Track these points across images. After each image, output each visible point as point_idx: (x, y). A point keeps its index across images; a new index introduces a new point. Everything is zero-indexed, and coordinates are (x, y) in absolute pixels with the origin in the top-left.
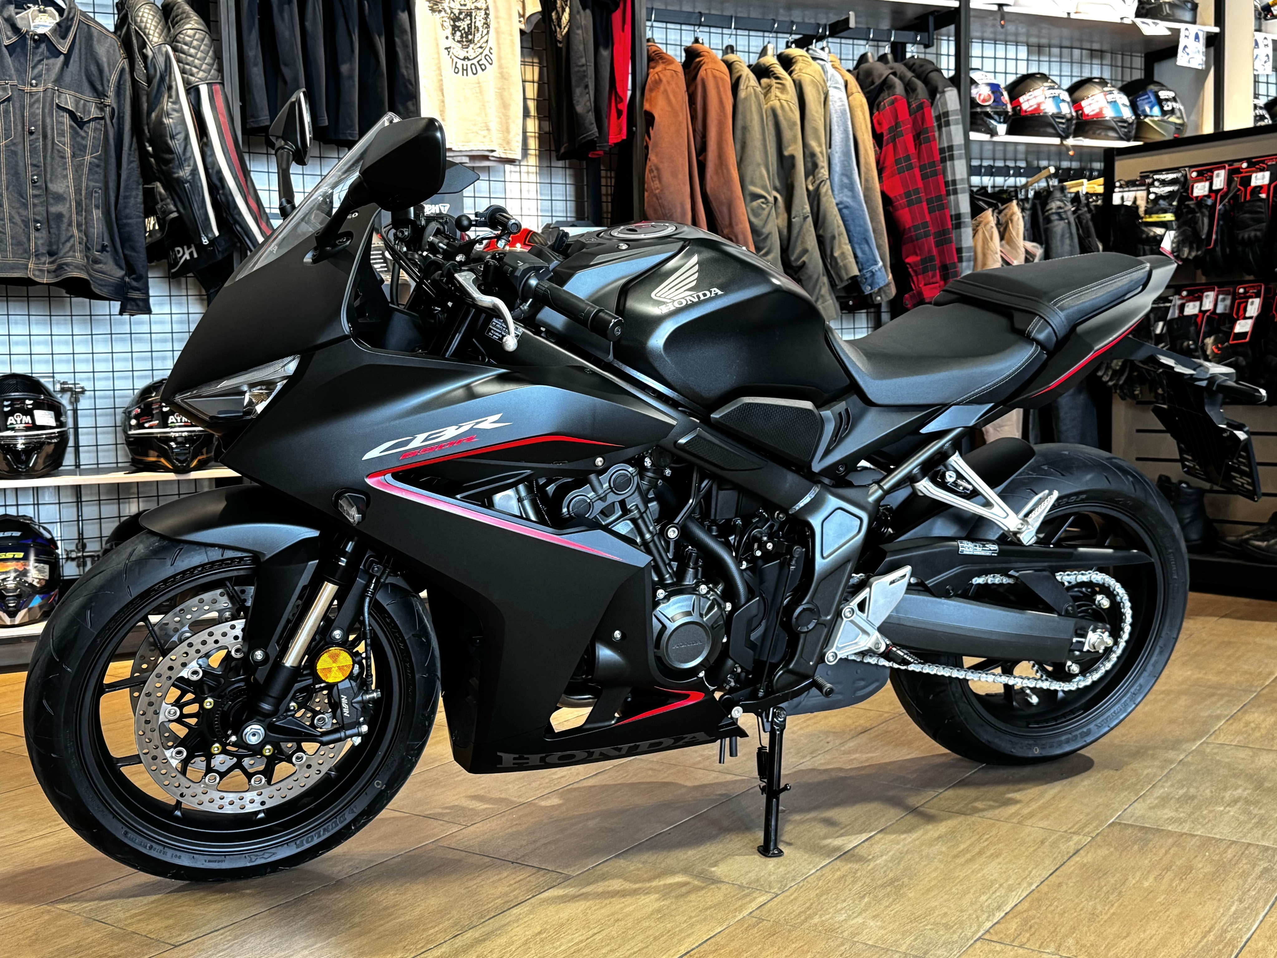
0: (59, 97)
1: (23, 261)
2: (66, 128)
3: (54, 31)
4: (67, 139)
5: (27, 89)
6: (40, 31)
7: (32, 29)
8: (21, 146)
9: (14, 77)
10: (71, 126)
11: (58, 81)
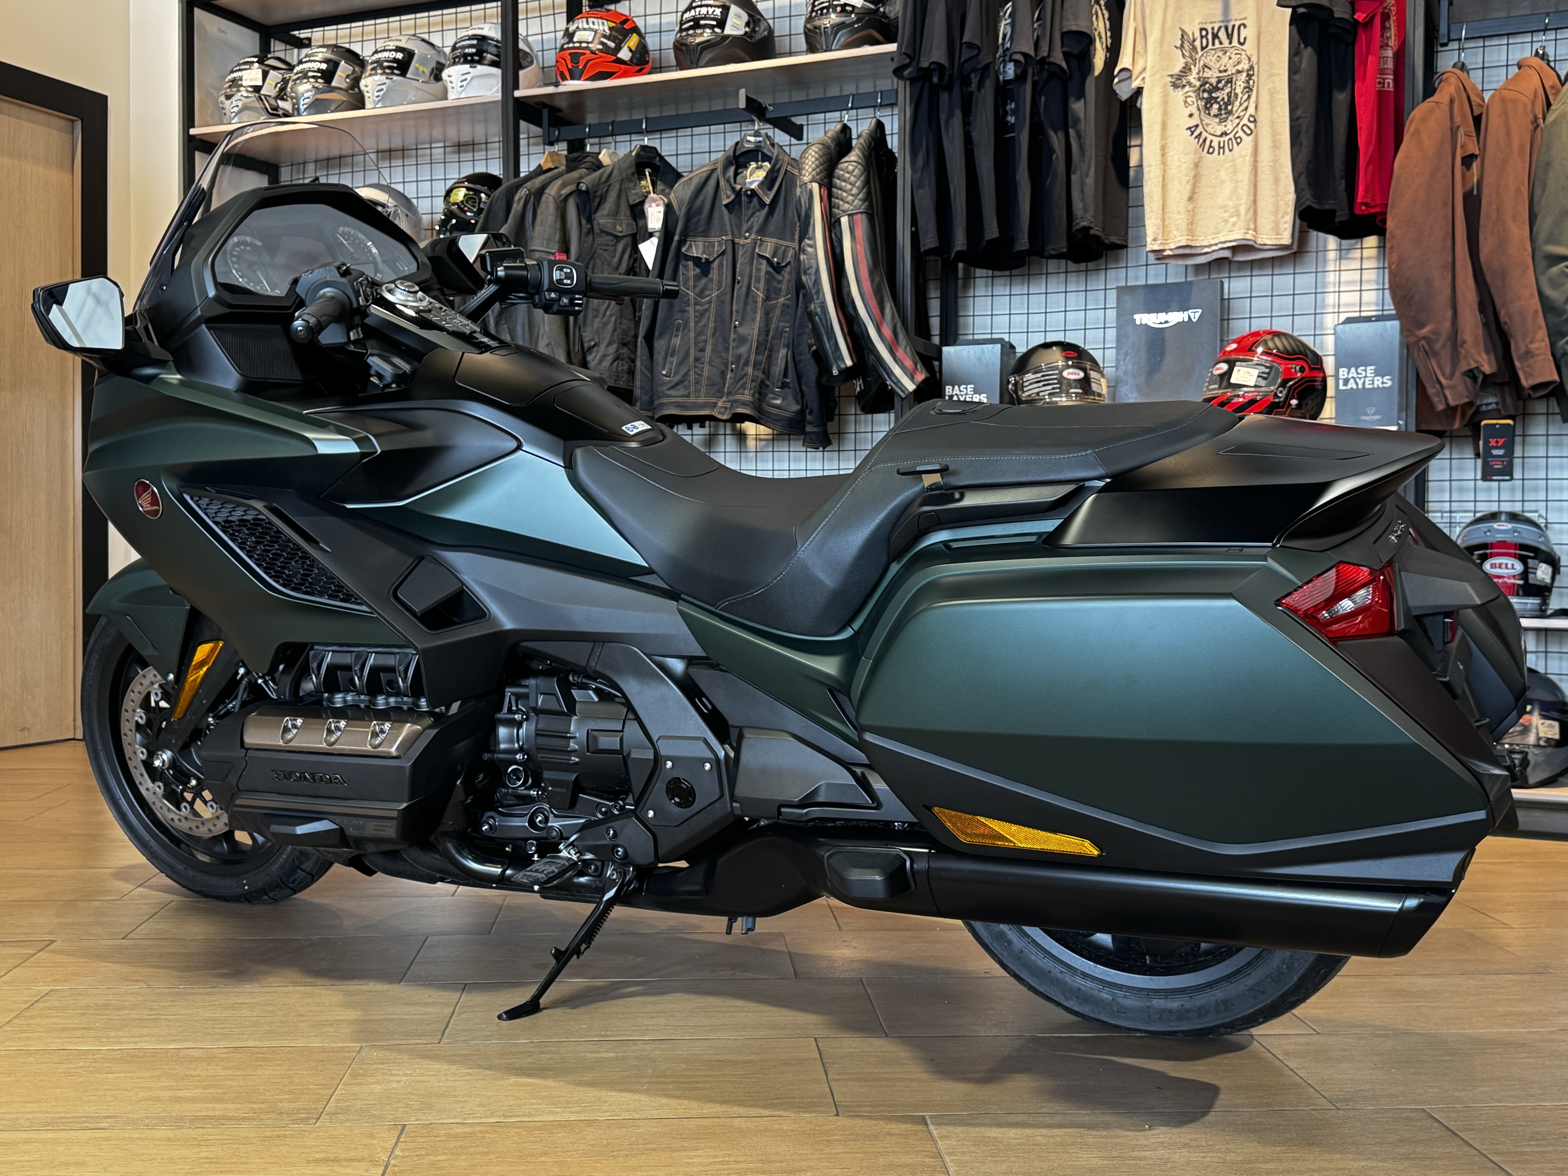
0: (761, 245)
1: (713, 400)
2: (763, 274)
3: (762, 184)
4: (762, 285)
5: (742, 241)
6: (753, 187)
7: (748, 185)
8: (728, 296)
9: (730, 233)
10: (767, 272)
11: (763, 231)
